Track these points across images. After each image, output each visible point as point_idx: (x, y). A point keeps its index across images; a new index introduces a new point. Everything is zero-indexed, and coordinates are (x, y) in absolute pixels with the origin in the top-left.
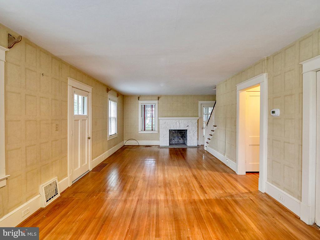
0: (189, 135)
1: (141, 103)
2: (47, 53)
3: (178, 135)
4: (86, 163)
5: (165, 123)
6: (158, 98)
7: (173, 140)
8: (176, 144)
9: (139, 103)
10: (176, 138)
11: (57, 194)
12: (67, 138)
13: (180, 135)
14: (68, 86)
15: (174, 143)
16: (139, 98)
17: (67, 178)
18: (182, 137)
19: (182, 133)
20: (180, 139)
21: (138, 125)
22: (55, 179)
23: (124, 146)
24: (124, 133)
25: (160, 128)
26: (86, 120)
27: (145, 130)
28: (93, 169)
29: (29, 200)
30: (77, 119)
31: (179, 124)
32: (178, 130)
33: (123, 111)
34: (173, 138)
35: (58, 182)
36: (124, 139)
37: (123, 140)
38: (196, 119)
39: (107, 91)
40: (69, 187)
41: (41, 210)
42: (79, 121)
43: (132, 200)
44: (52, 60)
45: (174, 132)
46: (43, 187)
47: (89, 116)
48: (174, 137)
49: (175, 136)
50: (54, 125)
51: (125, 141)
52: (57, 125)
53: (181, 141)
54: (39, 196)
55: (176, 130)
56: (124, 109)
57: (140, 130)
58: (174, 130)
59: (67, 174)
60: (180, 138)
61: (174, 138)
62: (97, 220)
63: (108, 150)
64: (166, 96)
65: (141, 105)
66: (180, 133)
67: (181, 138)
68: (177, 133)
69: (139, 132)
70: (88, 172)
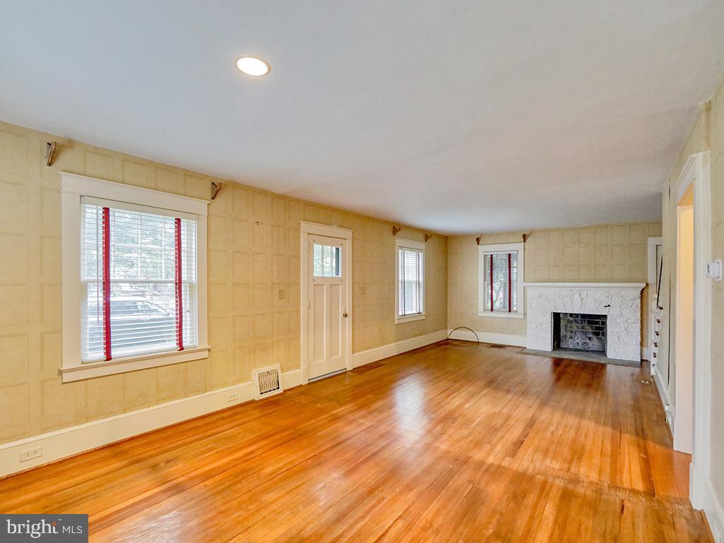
0: (613, 330)
1: (484, 250)
2: (264, 193)
3: (583, 328)
4: (340, 355)
5: (541, 296)
6: (525, 237)
7: (570, 340)
8: (576, 350)
9: (480, 250)
10: (579, 335)
11: (278, 388)
12: (298, 311)
13: (588, 328)
14: (302, 234)
15: (571, 347)
16: (478, 240)
17: (299, 370)
18: (597, 334)
19: (597, 323)
20: (590, 339)
21: (478, 299)
22: (277, 366)
23: (448, 339)
24: (448, 314)
25: (528, 307)
26: (340, 286)
27: (492, 310)
28: (354, 369)
29: (238, 383)
30: (318, 284)
31: (579, 300)
32: (584, 316)
33: (447, 268)
34: (569, 335)
35: (282, 373)
36: (448, 326)
37: (446, 328)
38: (636, 288)
39: (393, 232)
40: (301, 385)
41: (253, 402)
42: (325, 286)
43: (362, 423)
44: (272, 200)
45: (571, 319)
46: (257, 373)
47: (345, 278)
48: (572, 332)
49: (575, 329)
50: (276, 292)
51: (449, 331)
52: (280, 291)
53: (594, 344)
54: (251, 382)
55: (577, 315)
56: (448, 264)
57: (481, 308)
58: (571, 315)
59: (299, 365)
60: (590, 335)
61: (572, 335)
62: (295, 430)
63: (395, 341)
64: (546, 232)
65: (485, 256)
66: (590, 323)
67: (594, 338)
68: (580, 322)
69: (480, 314)
70: (344, 371)
